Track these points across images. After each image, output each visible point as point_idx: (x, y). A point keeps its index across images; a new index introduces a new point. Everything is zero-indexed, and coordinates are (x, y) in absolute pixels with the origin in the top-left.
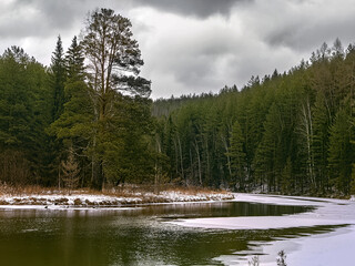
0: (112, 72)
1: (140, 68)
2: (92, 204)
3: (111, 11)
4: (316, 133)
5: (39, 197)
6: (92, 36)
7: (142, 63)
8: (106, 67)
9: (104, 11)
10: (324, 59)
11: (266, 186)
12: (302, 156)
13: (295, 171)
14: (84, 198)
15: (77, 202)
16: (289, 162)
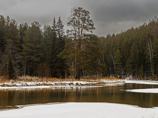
0: (83, 33)
1: (93, 30)
2: (83, 85)
3: (82, 8)
4: (154, 54)
5: (63, 82)
6: (74, 18)
7: (95, 29)
8: (80, 31)
9: (79, 8)
10: (154, 22)
11: (131, 76)
12: (148, 64)
13: (145, 70)
14: (79, 82)
15: (77, 84)
16: (142, 66)
